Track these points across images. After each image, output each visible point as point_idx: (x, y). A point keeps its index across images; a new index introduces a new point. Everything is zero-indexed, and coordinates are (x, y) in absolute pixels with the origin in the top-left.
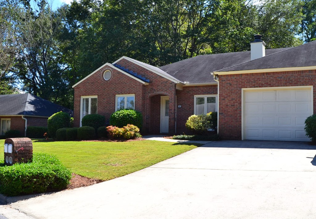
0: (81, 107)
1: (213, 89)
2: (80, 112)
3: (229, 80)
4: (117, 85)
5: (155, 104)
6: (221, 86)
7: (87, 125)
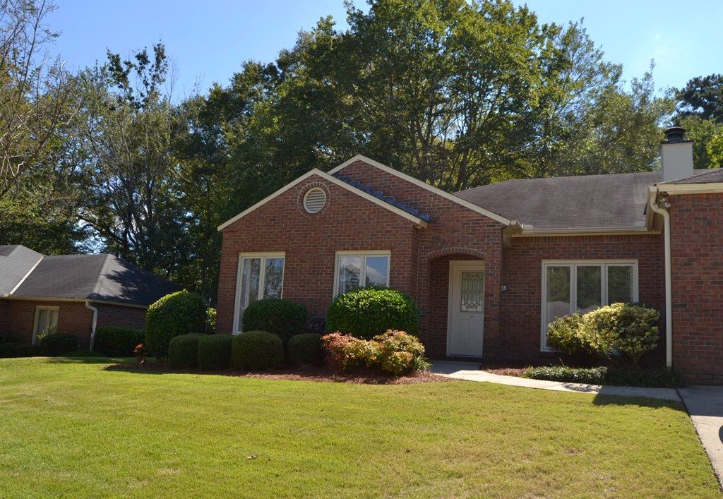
0: (238, 282)
1: (595, 244)
2: (235, 295)
3: (702, 210)
4: (342, 227)
5: (434, 282)
6: (678, 227)
7: (261, 329)
